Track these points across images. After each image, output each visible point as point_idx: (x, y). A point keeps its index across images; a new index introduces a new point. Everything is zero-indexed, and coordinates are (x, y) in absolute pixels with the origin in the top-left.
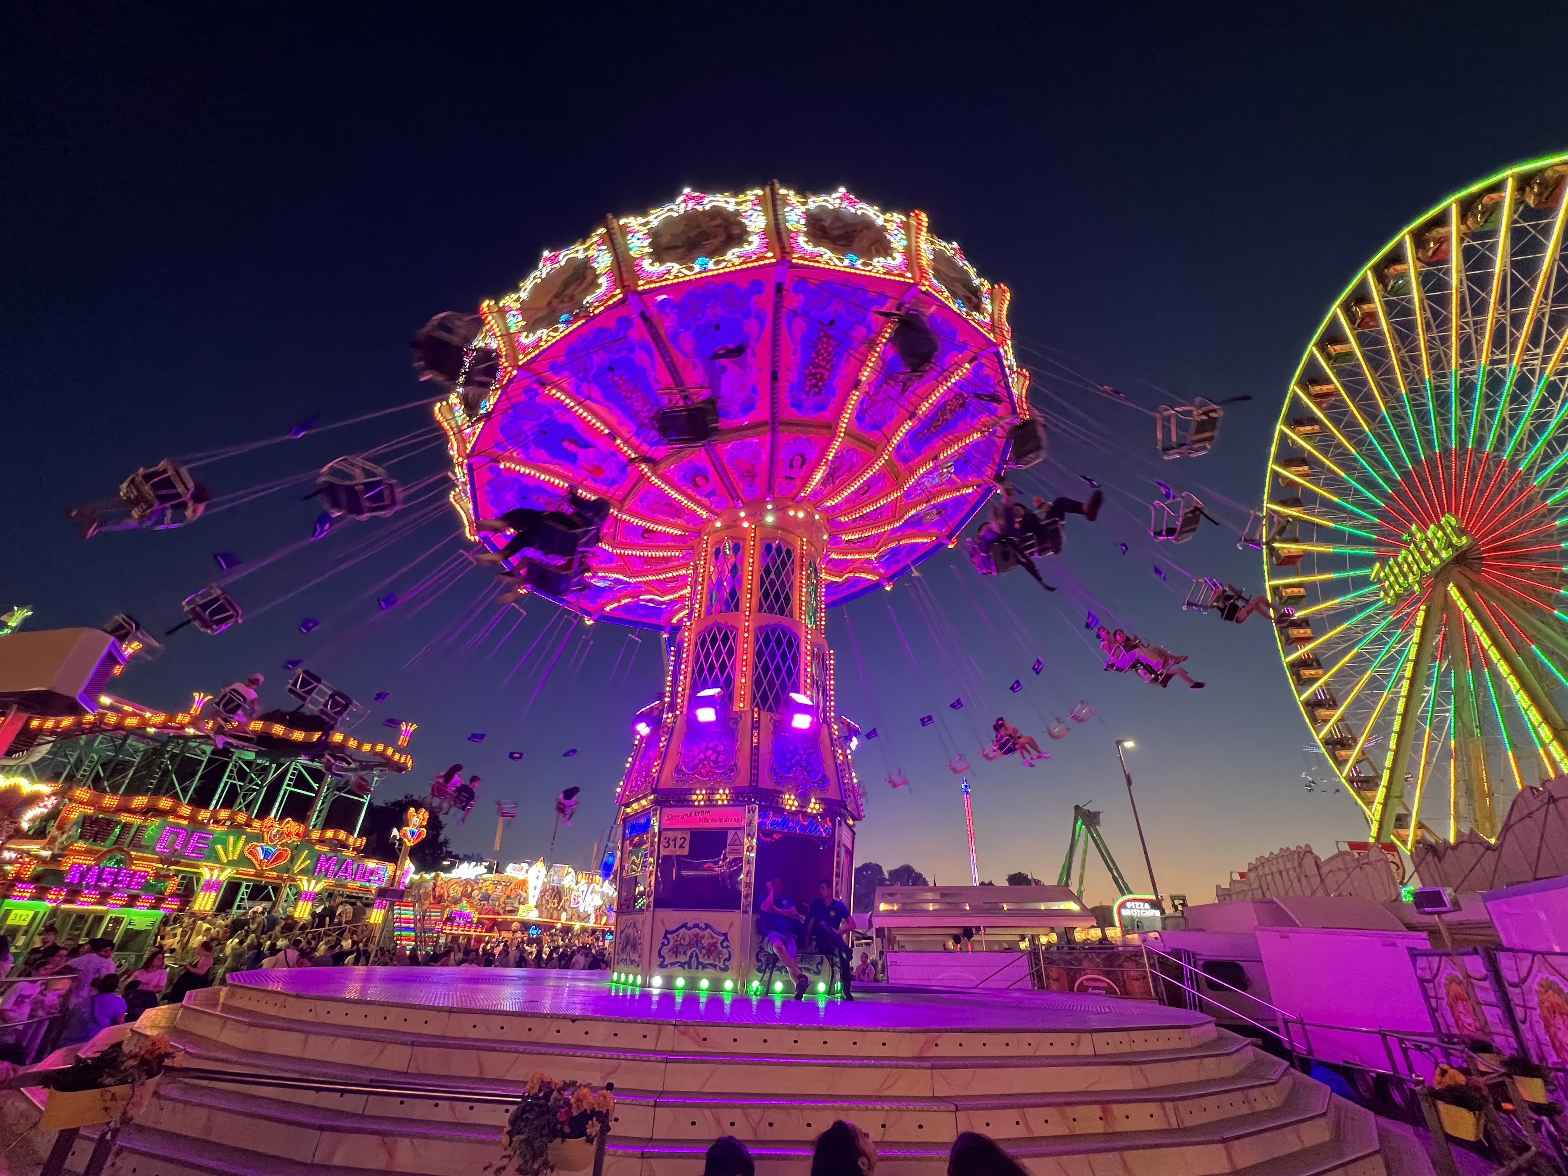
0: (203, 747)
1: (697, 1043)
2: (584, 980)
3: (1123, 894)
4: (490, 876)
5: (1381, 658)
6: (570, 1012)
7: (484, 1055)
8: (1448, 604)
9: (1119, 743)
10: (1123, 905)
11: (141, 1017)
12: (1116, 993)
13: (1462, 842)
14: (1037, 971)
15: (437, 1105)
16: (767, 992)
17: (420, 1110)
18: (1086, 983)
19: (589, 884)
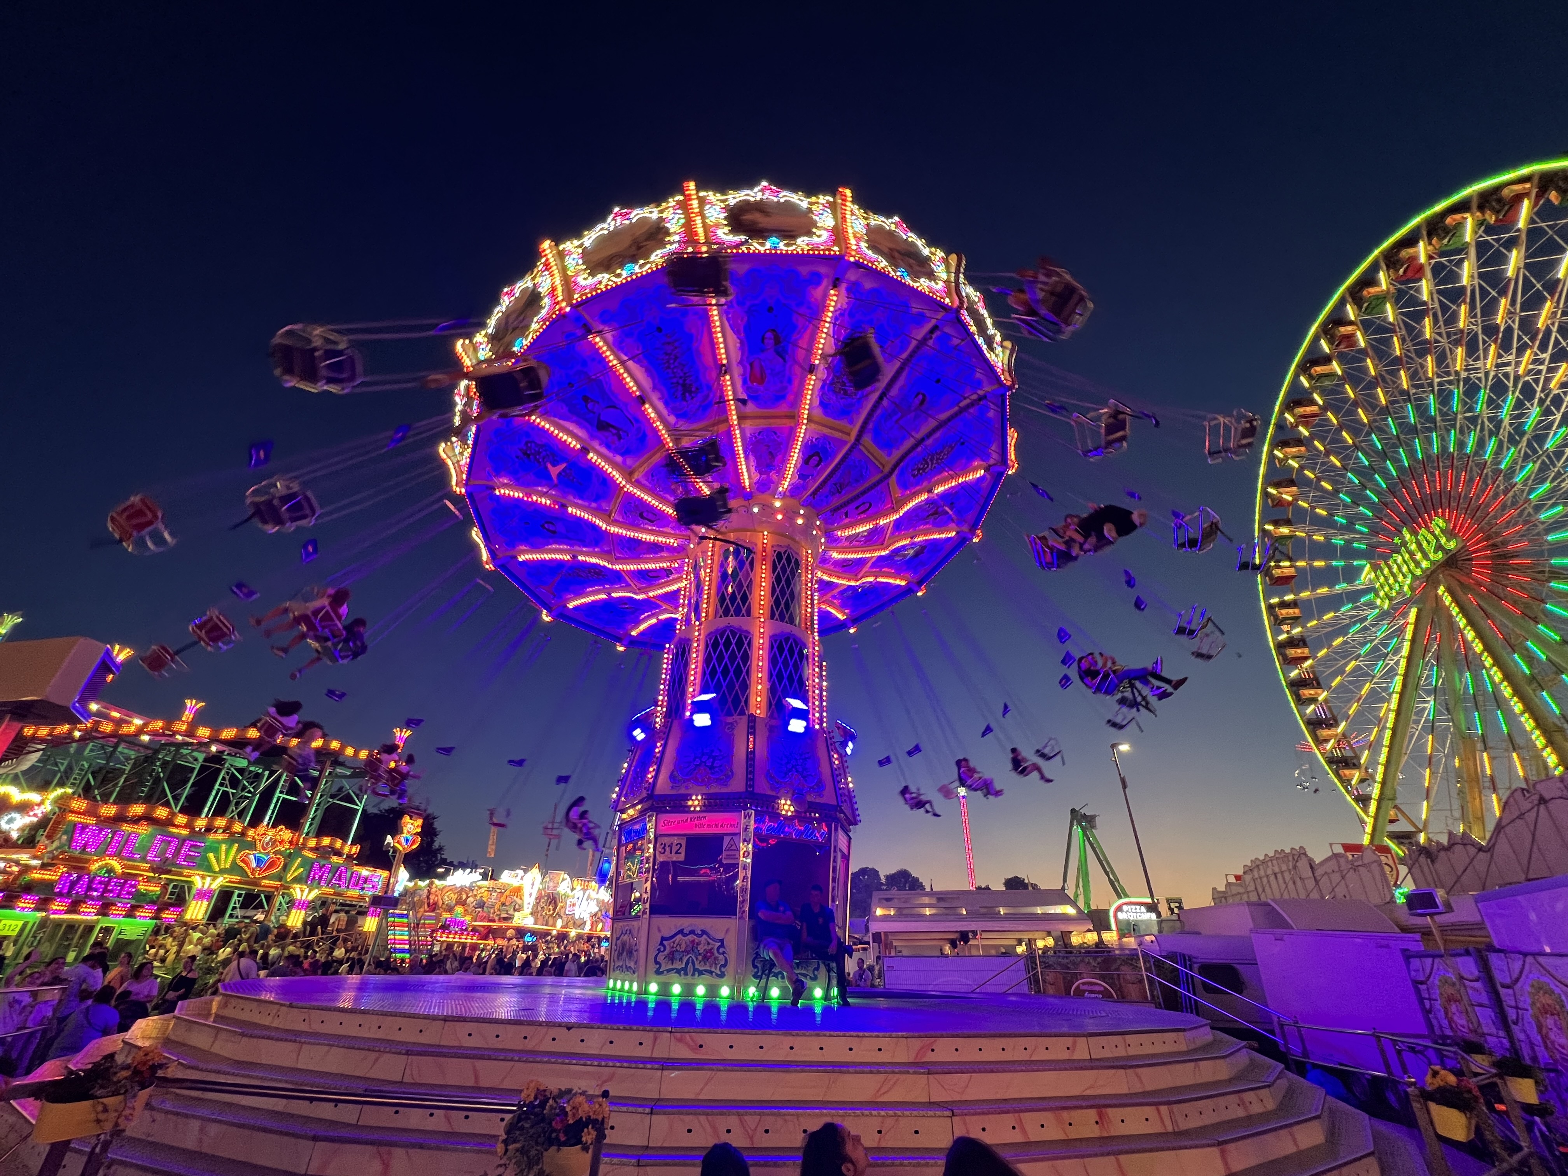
0: (195, 754)
1: (693, 1050)
2: (580, 987)
3: (1119, 897)
4: (485, 883)
6: (566, 1020)
7: (479, 1063)
8: (1439, 607)
9: (1114, 746)
10: (1119, 909)
11: (133, 1028)
12: (1113, 997)
13: (1454, 844)
14: (1034, 975)
15: (432, 1114)
16: (764, 998)
17: (415, 1119)
18: (1082, 987)
19: (584, 890)
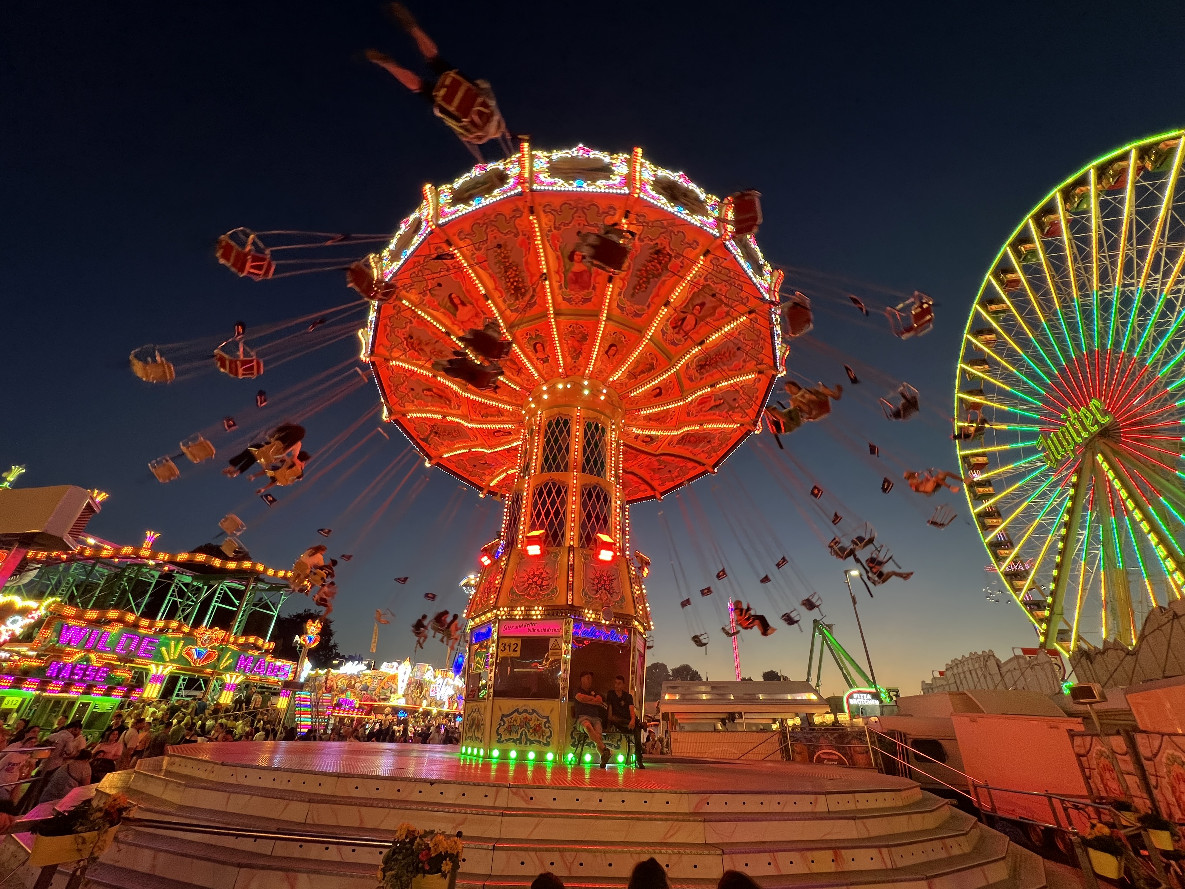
0: (153, 572)
1: (526, 801)
2: (440, 752)
3: (851, 687)
4: (369, 672)
5: (1047, 509)
6: (429, 777)
7: (363, 809)
8: (1095, 467)
9: (846, 572)
10: (851, 696)
11: (104, 779)
12: (844, 764)
13: (1108, 649)
14: (785, 746)
15: (327, 848)
16: (579, 762)
17: (315, 852)
18: (822, 756)
19: (444, 678)
